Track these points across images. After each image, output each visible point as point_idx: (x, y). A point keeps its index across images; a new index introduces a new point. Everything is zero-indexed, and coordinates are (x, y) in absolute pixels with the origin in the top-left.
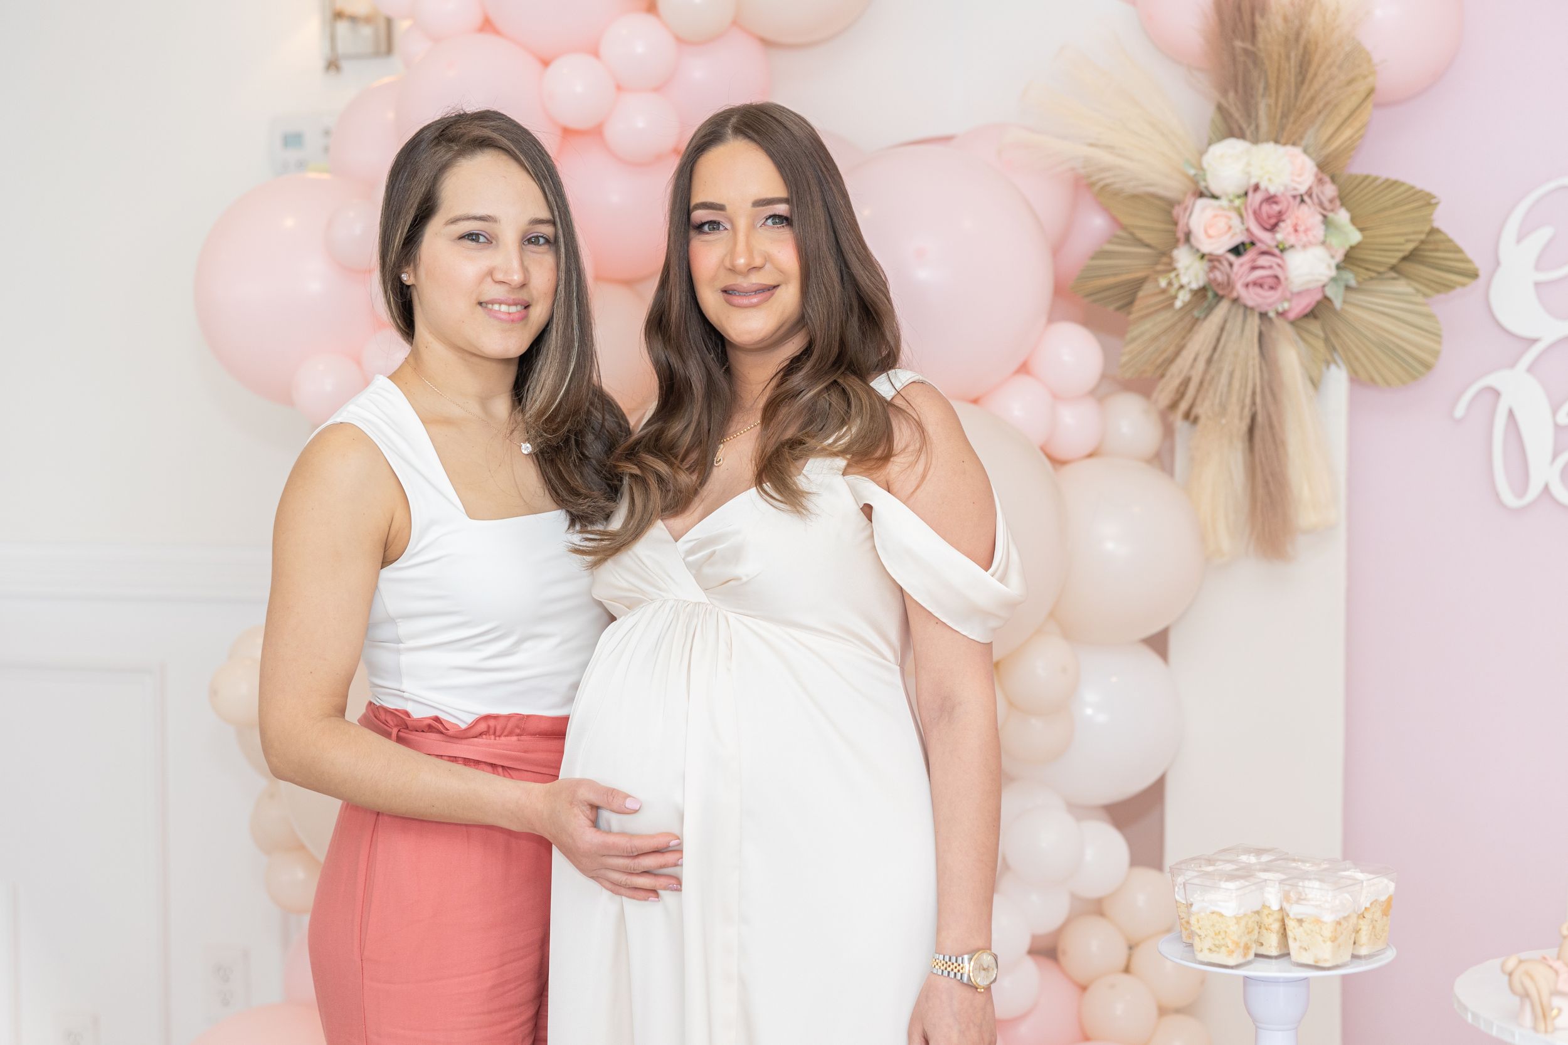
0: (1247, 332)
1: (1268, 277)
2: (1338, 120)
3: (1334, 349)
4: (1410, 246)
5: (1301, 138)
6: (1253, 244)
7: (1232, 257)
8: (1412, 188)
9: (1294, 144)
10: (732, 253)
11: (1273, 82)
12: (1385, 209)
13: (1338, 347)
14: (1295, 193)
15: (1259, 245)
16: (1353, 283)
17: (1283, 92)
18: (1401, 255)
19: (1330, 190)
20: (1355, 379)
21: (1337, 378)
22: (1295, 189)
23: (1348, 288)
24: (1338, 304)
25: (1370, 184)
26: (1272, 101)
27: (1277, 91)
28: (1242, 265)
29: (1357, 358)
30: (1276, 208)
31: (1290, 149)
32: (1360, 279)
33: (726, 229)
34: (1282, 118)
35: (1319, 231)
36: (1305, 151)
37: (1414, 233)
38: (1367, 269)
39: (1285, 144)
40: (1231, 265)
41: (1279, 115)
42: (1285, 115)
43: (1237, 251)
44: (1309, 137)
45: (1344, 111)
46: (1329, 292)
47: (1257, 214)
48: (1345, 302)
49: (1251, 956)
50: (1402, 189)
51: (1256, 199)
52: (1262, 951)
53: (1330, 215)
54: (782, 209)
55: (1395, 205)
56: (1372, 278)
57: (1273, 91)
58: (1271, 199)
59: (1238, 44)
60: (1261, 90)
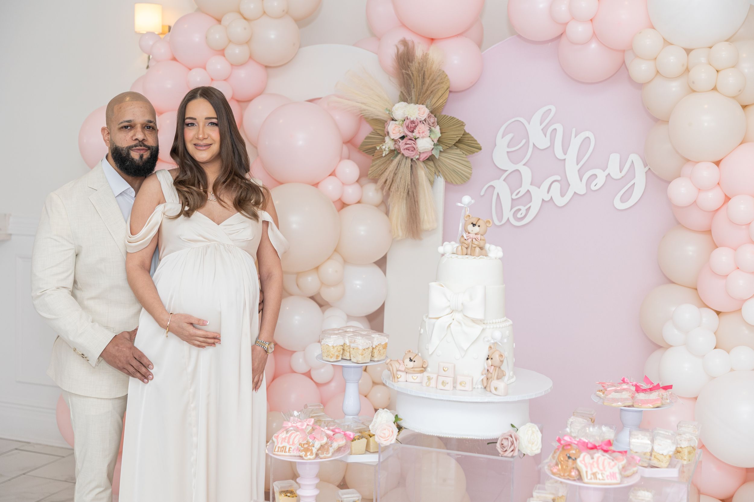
0: (407, 165)
1: (411, 147)
2: (438, 97)
3: (439, 172)
4: (458, 139)
5: (425, 102)
6: (406, 136)
7: (400, 140)
8: (458, 120)
9: (423, 104)
10: (198, 133)
11: (415, 84)
12: (450, 126)
13: (440, 171)
14: (420, 120)
15: (408, 136)
16: (442, 150)
17: (418, 87)
18: (455, 141)
19: (433, 120)
20: (446, 182)
21: (440, 182)
22: (420, 119)
23: (440, 151)
24: (437, 157)
25: (446, 117)
26: (415, 90)
27: (417, 87)
28: (403, 143)
29: (446, 175)
30: (414, 125)
31: (421, 106)
32: (444, 149)
33: (196, 126)
34: (418, 96)
35: (428, 133)
36: (427, 107)
37: (459, 134)
38: (446, 146)
39: (420, 104)
40: (400, 143)
41: (418, 94)
42: (419, 95)
43: (401, 138)
44: (428, 101)
45: (440, 94)
46: (434, 152)
47: (407, 127)
48: (440, 155)
50: (455, 120)
51: (407, 122)
53: (433, 128)
54: (215, 121)
55: (453, 125)
56: (447, 149)
57: (416, 87)
58: (413, 122)
59: (404, 71)
60: (412, 86)
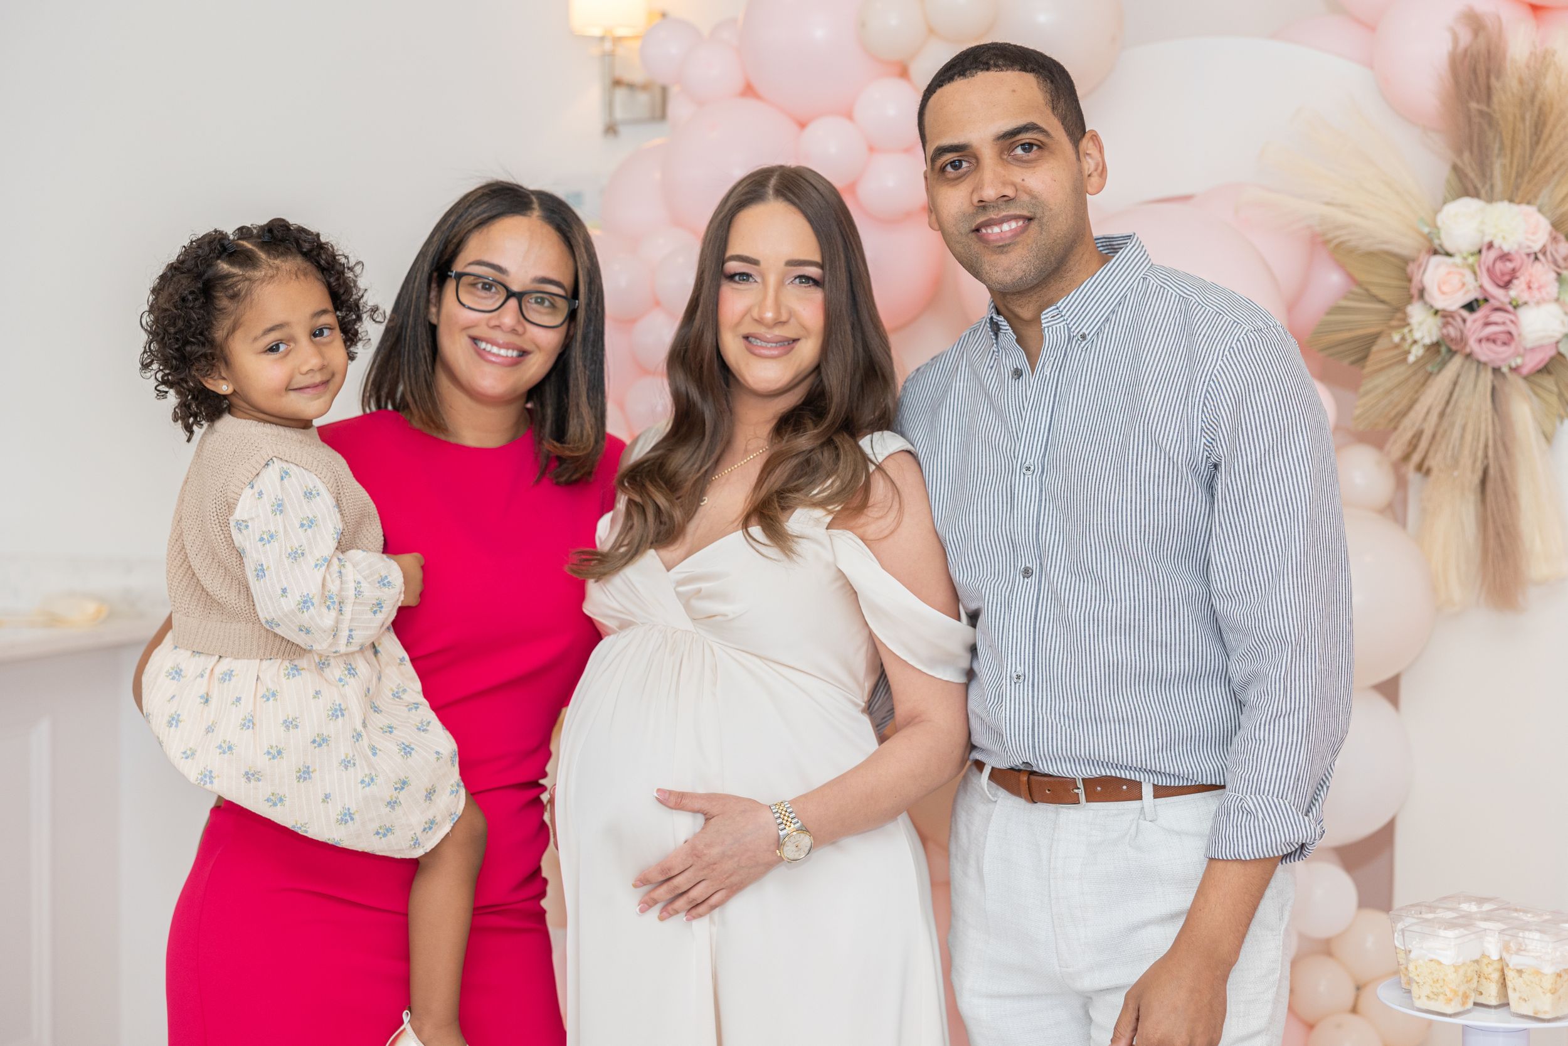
0: (1480, 386)
1: (1501, 333)
5: (1536, 197)
6: (1486, 300)
7: (1465, 313)
9: (1529, 203)
11: (1508, 143)
14: (1528, 251)
15: (1492, 301)
17: (1518, 152)
19: (1565, 248)
22: (1529, 247)
26: (1507, 161)
27: (1512, 153)
28: (1475, 321)
30: (1510, 265)
31: (1525, 208)
33: (756, 282)
34: (1516, 177)
35: (1553, 288)
36: (1540, 210)
39: (1520, 203)
40: (1464, 321)
41: (1513, 176)
42: (1520, 175)
43: (1470, 307)
44: (1544, 196)
46: (1562, 349)
47: (1490, 272)
49: (1470, 1005)
51: (1489, 256)
52: (1481, 1000)
53: (1564, 273)
54: (813, 271)
57: (1508, 152)
58: (1505, 257)
59: (1474, 105)
60: (1496, 151)
